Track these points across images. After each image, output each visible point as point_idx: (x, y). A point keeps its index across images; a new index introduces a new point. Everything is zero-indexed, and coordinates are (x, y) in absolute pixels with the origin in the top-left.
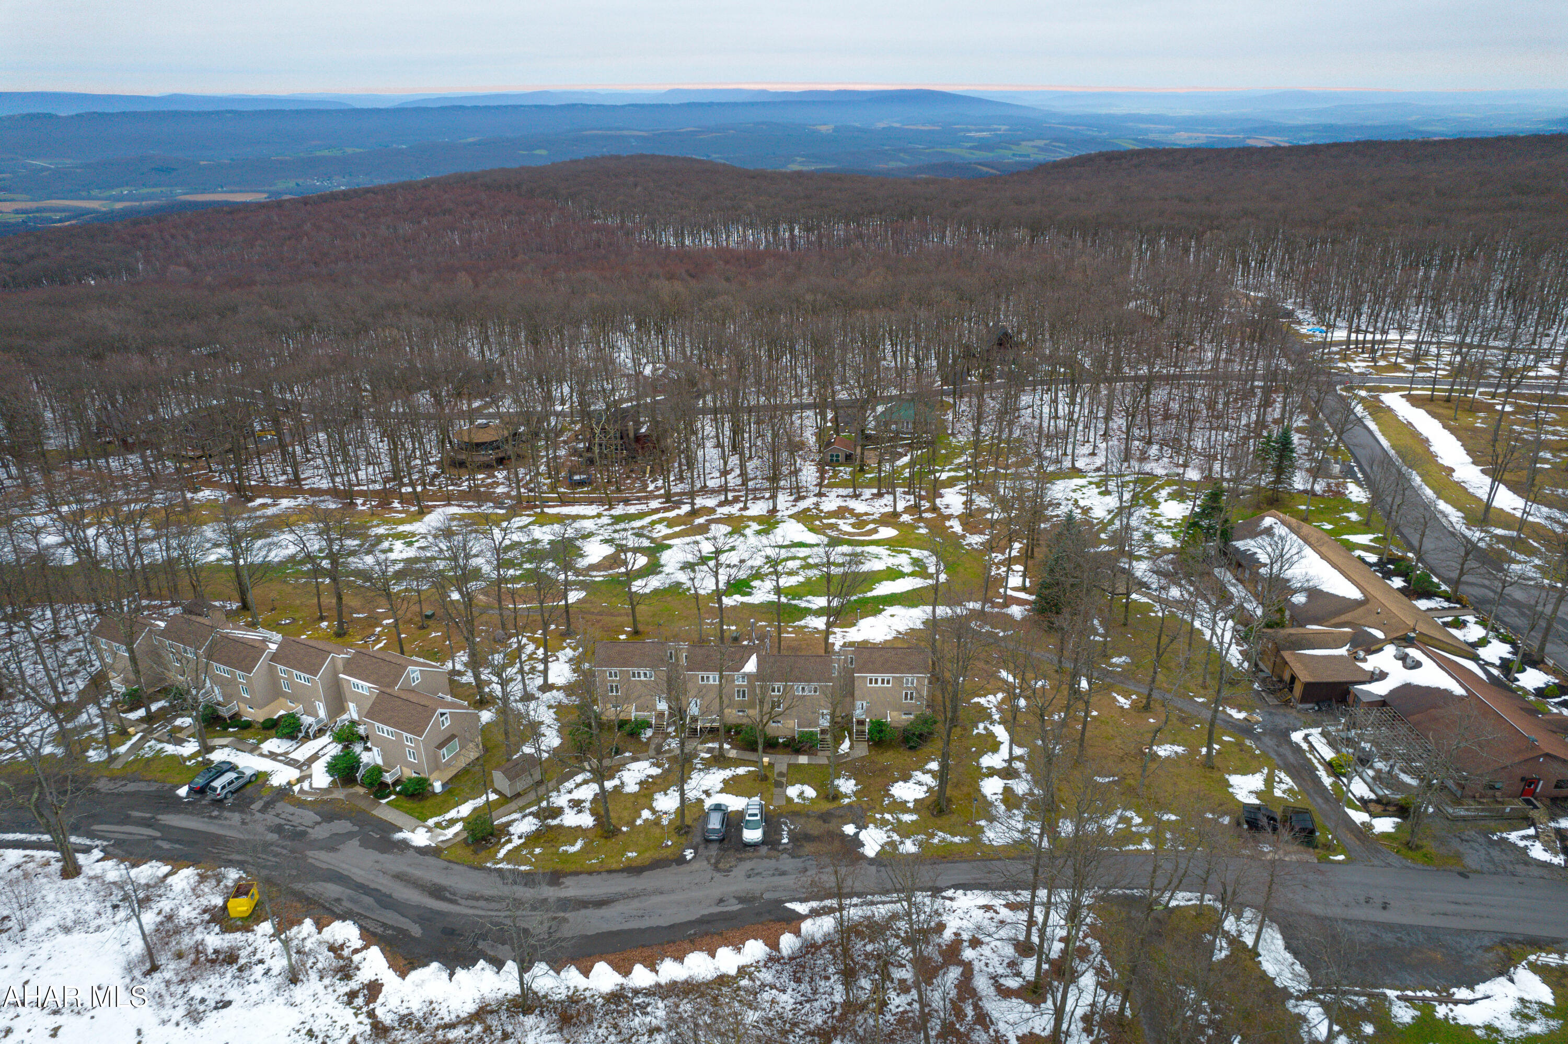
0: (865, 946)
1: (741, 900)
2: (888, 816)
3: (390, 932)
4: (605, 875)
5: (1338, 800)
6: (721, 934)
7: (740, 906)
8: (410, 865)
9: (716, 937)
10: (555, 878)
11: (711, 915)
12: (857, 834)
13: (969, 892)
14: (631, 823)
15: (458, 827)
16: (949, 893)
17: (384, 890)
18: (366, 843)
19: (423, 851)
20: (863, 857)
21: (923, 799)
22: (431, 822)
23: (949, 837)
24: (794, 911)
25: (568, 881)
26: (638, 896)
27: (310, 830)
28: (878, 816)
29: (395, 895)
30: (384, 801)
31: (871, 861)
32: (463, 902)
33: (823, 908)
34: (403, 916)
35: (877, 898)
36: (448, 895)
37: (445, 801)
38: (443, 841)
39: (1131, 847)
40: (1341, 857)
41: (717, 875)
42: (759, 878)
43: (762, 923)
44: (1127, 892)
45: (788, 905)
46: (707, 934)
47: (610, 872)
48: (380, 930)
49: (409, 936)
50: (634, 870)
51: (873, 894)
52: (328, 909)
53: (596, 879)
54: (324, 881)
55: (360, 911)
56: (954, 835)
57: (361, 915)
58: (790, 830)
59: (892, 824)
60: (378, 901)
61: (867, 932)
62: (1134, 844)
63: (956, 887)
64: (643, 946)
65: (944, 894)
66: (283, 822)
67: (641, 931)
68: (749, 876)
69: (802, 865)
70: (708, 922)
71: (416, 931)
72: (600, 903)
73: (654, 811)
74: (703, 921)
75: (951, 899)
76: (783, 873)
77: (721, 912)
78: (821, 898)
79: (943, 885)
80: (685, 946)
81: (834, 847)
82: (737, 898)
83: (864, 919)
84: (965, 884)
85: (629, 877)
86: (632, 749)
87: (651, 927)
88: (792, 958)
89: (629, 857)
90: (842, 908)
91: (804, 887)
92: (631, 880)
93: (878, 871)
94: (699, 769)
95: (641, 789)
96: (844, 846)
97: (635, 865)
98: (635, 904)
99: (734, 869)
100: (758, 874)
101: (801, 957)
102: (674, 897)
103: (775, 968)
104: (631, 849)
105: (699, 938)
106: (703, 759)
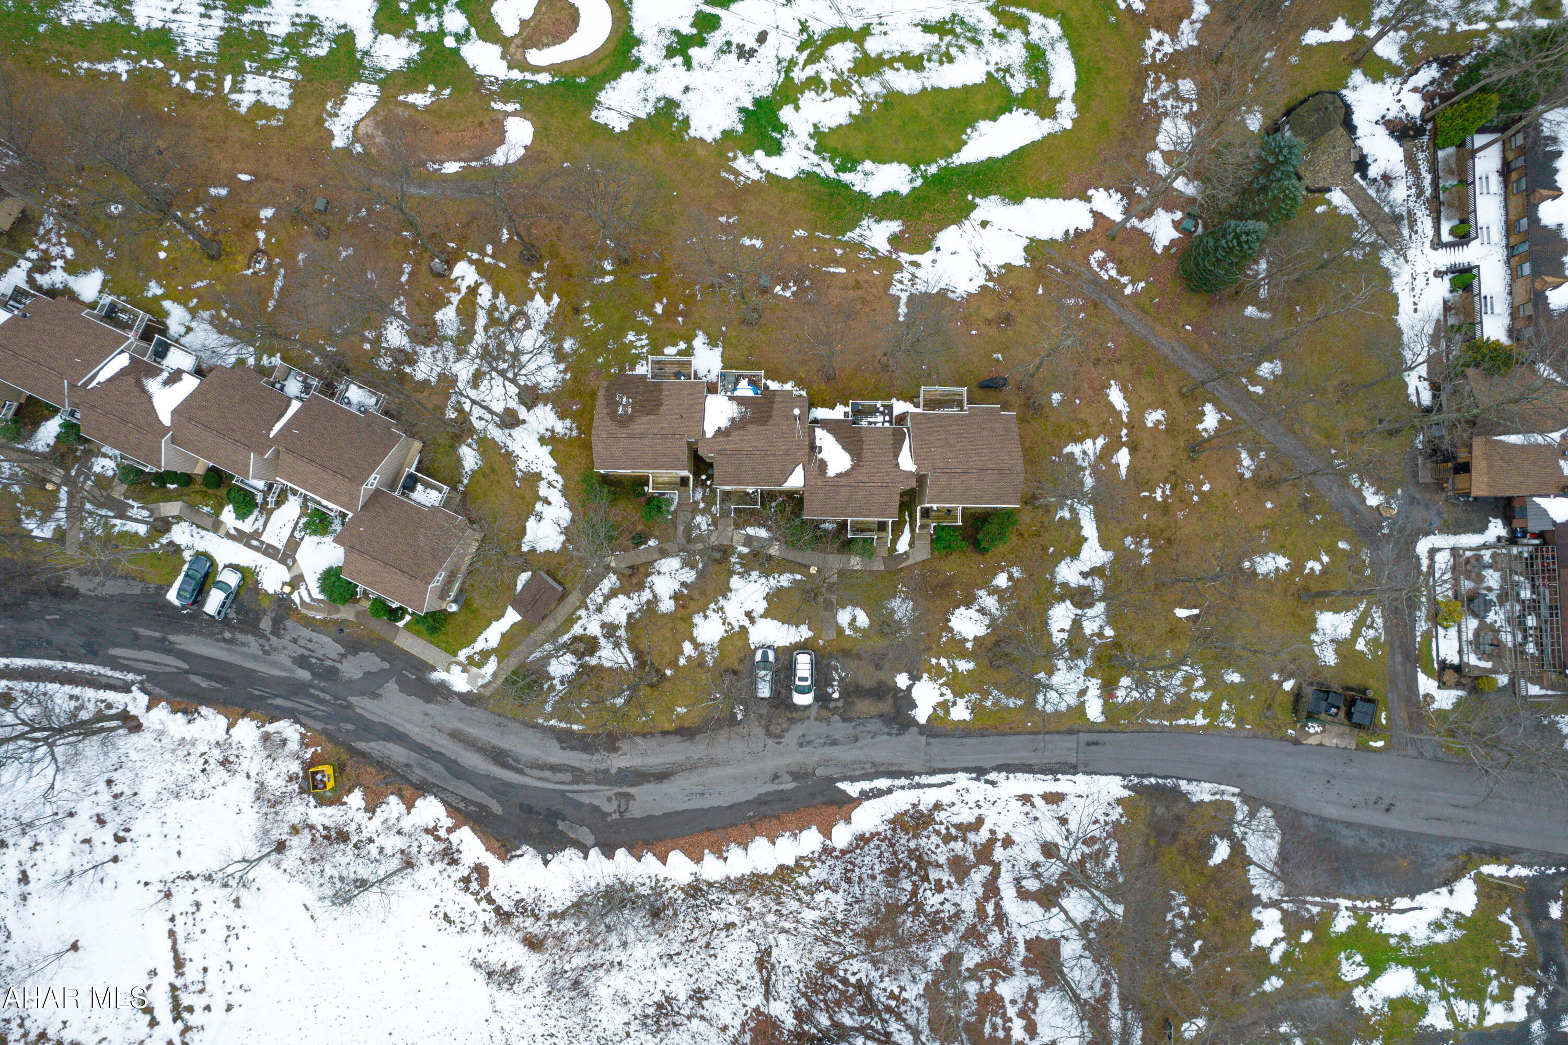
0: (908, 841)
1: (795, 776)
2: (944, 662)
3: (472, 808)
4: (659, 739)
5: (1417, 659)
6: (778, 817)
7: (794, 785)
8: (461, 720)
9: (774, 821)
10: (611, 743)
11: (768, 793)
12: (910, 688)
13: (1011, 776)
14: (674, 664)
15: (491, 666)
16: (993, 776)
17: (448, 754)
18: (406, 687)
19: (468, 699)
20: (914, 722)
21: (984, 637)
22: (463, 655)
23: (1003, 700)
24: (844, 792)
25: (625, 746)
26: (696, 768)
27: (338, 665)
28: (934, 661)
29: (460, 760)
30: (401, 624)
31: (922, 729)
32: (527, 770)
33: (871, 790)
34: (478, 789)
35: (924, 780)
36: (511, 762)
37: (467, 624)
38: (483, 686)
39: (1182, 722)
40: (1380, 744)
41: (770, 742)
42: (809, 749)
43: (815, 806)
44: (1160, 781)
45: (839, 785)
46: (765, 817)
47: (664, 733)
48: (462, 806)
49: (490, 813)
50: (686, 732)
51: (920, 775)
52: (403, 777)
53: (652, 743)
54: (384, 740)
55: (434, 781)
56: (1008, 696)
57: (438, 786)
58: (842, 679)
59: (947, 675)
60: (448, 769)
61: (912, 823)
62: (1186, 718)
63: (999, 769)
64: (709, 829)
65: (988, 777)
66: (307, 653)
67: (706, 811)
68: (801, 745)
69: (852, 732)
70: (766, 803)
71: (496, 807)
72: (662, 776)
73: (696, 645)
74: (762, 801)
75: (993, 783)
76: (834, 743)
77: (777, 791)
78: (870, 777)
79: (987, 765)
80: (748, 829)
81: (886, 707)
82: (791, 774)
83: (909, 807)
84: (1008, 765)
85: (683, 741)
86: (657, 533)
87: (713, 808)
88: (843, 852)
89: (679, 714)
90: (889, 791)
91: (855, 762)
92: (686, 745)
93: (928, 744)
94: (739, 573)
95: (677, 606)
96: (895, 705)
97: (686, 724)
98: (694, 778)
99: (786, 735)
100: (810, 742)
101: (851, 852)
102: (730, 771)
103: (828, 863)
104: (679, 702)
105: (760, 820)
106: (741, 556)
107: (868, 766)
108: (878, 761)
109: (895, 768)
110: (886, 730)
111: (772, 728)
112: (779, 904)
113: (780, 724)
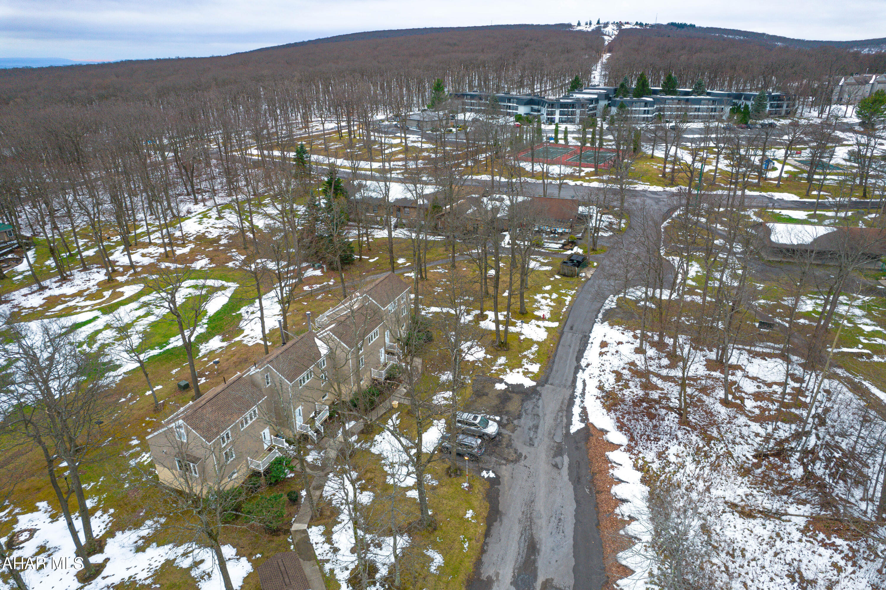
0: (626, 405)
1: (558, 454)
2: (495, 368)
4: (491, 540)
6: (594, 474)
7: (566, 457)
9: (598, 477)
11: (570, 474)
12: (506, 384)
13: (585, 357)
16: (583, 364)
20: (533, 387)
21: (486, 350)
23: (531, 351)
24: (579, 430)
25: (488, 572)
26: (531, 520)
28: (493, 372)
31: (540, 385)
33: (581, 416)
35: (579, 391)
41: (522, 462)
42: (536, 441)
43: (588, 448)
44: (601, 313)
45: (572, 432)
46: (592, 482)
47: (487, 534)
50: (493, 517)
51: (574, 392)
53: (493, 547)
56: (529, 349)
59: (505, 368)
61: (611, 401)
62: (566, 301)
63: (578, 361)
64: (598, 525)
65: (583, 366)
67: (579, 522)
68: (532, 445)
69: (530, 416)
70: (579, 479)
72: (531, 548)
74: (576, 481)
75: (589, 364)
76: (536, 427)
77: (569, 468)
78: (570, 415)
79: (575, 364)
80: (603, 496)
81: (516, 398)
82: (555, 456)
83: (598, 401)
84: (577, 357)
85: (501, 521)
86: (300, 487)
87: (576, 516)
88: (632, 439)
89: (472, 517)
90: (584, 409)
91: (555, 419)
92: (505, 520)
93: (552, 384)
94: (371, 446)
95: (370, 490)
96: (517, 393)
97: (485, 514)
98: (542, 522)
99: (519, 451)
100: (531, 439)
101: (631, 434)
102: (542, 493)
103: (641, 449)
104: (461, 513)
105: (595, 486)
106: (357, 442)
107: (560, 414)
108: (557, 407)
109: (566, 402)
110: (535, 400)
111: (510, 458)
112: (679, 487)
113: (509, 453)
